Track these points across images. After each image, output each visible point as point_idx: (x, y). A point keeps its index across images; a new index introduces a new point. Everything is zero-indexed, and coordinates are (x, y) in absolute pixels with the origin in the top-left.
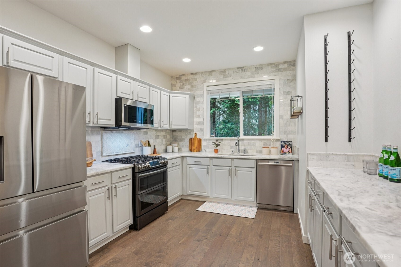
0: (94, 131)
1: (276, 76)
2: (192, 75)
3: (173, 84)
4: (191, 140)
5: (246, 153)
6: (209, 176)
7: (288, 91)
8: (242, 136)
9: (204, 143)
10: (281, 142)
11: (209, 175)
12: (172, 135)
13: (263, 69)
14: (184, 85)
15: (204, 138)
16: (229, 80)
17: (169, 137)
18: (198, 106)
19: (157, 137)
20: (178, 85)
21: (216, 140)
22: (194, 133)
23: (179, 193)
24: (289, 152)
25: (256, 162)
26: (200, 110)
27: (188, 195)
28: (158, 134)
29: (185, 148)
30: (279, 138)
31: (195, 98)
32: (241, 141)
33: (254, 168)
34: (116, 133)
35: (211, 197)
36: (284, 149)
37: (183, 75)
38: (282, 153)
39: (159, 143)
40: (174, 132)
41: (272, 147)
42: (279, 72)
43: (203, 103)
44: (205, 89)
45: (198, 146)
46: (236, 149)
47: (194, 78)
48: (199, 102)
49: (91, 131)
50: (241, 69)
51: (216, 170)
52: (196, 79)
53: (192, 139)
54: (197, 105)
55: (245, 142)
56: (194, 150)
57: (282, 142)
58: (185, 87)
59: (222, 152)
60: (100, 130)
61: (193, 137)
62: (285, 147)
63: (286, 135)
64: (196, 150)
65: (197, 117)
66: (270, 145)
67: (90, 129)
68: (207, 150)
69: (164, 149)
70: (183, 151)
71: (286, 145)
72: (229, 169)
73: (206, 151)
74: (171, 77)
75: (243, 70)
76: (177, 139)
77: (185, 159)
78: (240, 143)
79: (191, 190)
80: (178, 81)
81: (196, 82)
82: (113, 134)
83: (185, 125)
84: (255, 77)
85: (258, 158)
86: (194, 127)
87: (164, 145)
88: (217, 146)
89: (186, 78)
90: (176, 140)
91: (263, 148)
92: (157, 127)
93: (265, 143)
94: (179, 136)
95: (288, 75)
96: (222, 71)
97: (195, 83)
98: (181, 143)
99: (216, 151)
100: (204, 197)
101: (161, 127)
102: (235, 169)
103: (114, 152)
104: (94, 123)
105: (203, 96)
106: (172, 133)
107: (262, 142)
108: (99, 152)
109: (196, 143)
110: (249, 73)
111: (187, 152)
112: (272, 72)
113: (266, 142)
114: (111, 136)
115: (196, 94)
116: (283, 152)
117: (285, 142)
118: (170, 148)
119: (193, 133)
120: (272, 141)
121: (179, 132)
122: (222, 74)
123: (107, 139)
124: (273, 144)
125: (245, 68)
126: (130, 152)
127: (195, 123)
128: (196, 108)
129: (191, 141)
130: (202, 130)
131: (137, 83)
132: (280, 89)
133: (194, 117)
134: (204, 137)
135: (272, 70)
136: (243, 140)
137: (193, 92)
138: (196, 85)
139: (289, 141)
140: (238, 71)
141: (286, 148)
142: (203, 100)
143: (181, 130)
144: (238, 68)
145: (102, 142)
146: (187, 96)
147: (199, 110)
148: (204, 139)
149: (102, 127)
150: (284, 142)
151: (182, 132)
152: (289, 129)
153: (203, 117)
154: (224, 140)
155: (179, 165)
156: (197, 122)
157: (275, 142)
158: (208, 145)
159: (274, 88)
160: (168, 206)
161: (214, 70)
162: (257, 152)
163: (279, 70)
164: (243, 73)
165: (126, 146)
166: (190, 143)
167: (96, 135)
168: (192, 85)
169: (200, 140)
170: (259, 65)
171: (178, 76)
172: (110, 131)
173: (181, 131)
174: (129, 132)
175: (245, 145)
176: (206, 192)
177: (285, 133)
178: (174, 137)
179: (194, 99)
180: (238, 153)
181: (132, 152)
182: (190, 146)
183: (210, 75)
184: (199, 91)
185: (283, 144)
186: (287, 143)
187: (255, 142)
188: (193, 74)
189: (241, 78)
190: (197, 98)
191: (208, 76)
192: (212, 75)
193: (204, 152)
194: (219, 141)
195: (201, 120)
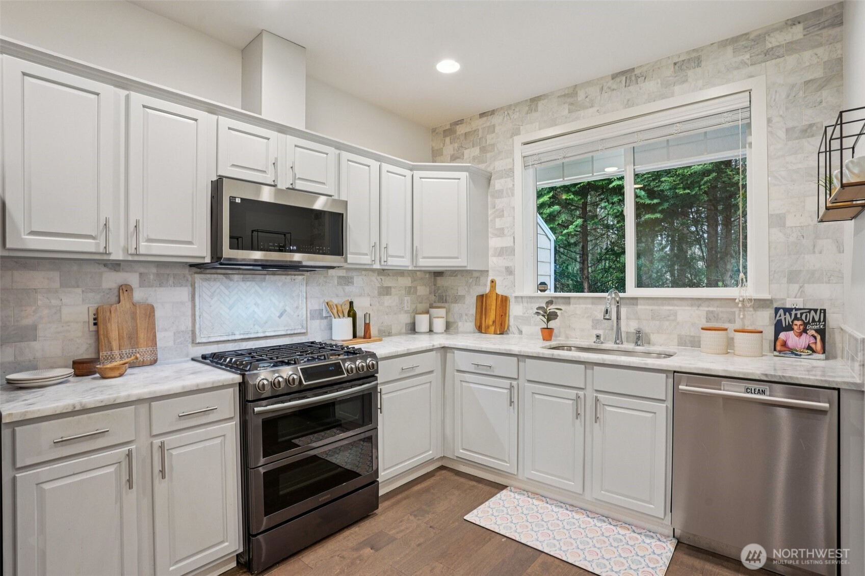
0: (168, 275)
1: (753, 78)
2: (483, 117)
3: (436, 148)
4: (481, 298)
5: (643, 345)
6: (514, 413)
7: (807, 123)
8: (631, 289)
9: (515, 310)
10: (777, 310)
11: (514, 408)
12: (435, 285)
13: (703, 64)
14: (462, 147)
15: (517, 294)
16: (589, 117)
17: (422, 290)
18: (500, 203)
19: (385, 291)
20: (449, 149)
21: (547, 300)
22: (490, 279)
23: (431, 452)
24: (809, 348)
25: (671, 380)
26: (505, 216)
27: (459, 459)
28: (388, 282)
29: (466, 321)
30: (766, 296)
31: (492, 182)
32: (626, 304)
33: (664, 401)
34: (243, 281)
35: (520, 477)
36: (790, 337)
37: (460, 122)
38: (780, 352)
39: (390, 307)
40: (438, 278)
41: (738, 326)
42: (768, 63)
43: (513, 195)
44: (519, 152)
45: (498, 317)
46: (612, 329)
47: (488, 124)
48: (501, 191)
49: (158, 275)
50: (624, 78)
51: (537, 396)
52: (494, 126)
53: (482, 296)
54: (496, 200)
55: (641, 307)
56: (488, 327)
57: (781, 311)
58: (466, 152)
59: (567, 337)
60: (187, 271)
61: (488, 290)
62: (792, 329)
63: (796, 286)
64: (492, 329)
65: (496, 236)
66: (730, 321)
67: (154, 270)
68: (525, 329)
69: (406, 324)
70: (461, 329)
71: (798, 323)
72: (574, 397)
73: (521, 332)
74: (432, 132)
75: (633, 78)
76: (446, 296)
77: (452, 354)
78: (623, 310)
79: (464, 448)
80: (448, 140)
81: (493, 135)
82: (231, 284)
83: (457, 258)
84: (673, 95)
85: (680, 367)
86: (490, 262)
87: (407, 312)
88: (548, 320)
89: (468, 130)
90: (444, 299)
91: (703, 329)
92: (368, 264)
93: (712, 312)
94: (452, 289)
95: (807, 64)
96: (567, 92)
97: (490, 138)
98: (456, 308)
99: (548, 333)
100: (501, 472)
101: (383, 263)
102: (597, 400)
103: (237, 333)
104: (130, 252)
105: (514, 172)
106: (435, 281)
107: (701, 308)
108: (183, 331)
109: (494, 307)
110: (651, 86)
111: (470, 333)
112: (738, 68)
113: (715, 309)
114: (228, 288)
115: (494, 169)
116: (783, 349)
117: (793, 312)
118: (422, 322)
119: (487, 281)
120: (740, 305)
121: (452, 278)
122: (564, 104)
123: (212, 297)
124: (741, 316)
125: (637, 72)
126: (289, 332)
127: (491, 252)
128: (494, 210)
129: (479, 304)
130: (509, 271)
131: (291, 140)
132: (769, 121)
133: (490, 235)
134: (514, 292)
135: (741, 58)
136: (634, 300)
137: (486, 164)
138: (493, 145)
139: (810, 310)
140: (614, 86)
141: (800, 335)
142: (513, 185)
143: (456, 271)
144: (614, 77)
145: (194, 306)
146: (464, 175)
147: (501, 214)
148: (516, 297)
149: (192, 265)
150: (788, 310)
151: (459, 276)
152: (812, 261)
153: (514, 233)
154: (572, 301)
155: (431, 372)
156: (496, 249)
157: (752, 309)
158: (526, 315)
159: (748, 121)
160: (380, 495)
161: (544, 95)
162: (682, 342)
163: (770, 54)
164: (631, 88)
165: (278, 314)
166: (479, 310)
167: (175, 285)
168: (483, 147)
169: (504, 301)
170: (688, 52)
171: (448, 127)
172: (222, 275)
173: (456, 276)
174: (289, 277)
175: (639, 319)
176: (507, 460)
177: (792, 277)
178: (440, 291)
179: (489, 183)
180: (616, 343)
181: (296, 332)
182: (478, 317)
183: (530, 110)
184: (502, 159)
185: (783, 318)
186: (802, 314)
187: (676, 308)
188: (485, 116)
189: (627, 104)
190: (496, 181)
191: (527, 114)
192: (536, 110)
193: (517, 336)
194: (556, 304)
195: (506, 242)
